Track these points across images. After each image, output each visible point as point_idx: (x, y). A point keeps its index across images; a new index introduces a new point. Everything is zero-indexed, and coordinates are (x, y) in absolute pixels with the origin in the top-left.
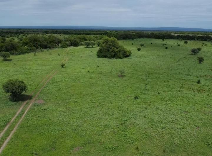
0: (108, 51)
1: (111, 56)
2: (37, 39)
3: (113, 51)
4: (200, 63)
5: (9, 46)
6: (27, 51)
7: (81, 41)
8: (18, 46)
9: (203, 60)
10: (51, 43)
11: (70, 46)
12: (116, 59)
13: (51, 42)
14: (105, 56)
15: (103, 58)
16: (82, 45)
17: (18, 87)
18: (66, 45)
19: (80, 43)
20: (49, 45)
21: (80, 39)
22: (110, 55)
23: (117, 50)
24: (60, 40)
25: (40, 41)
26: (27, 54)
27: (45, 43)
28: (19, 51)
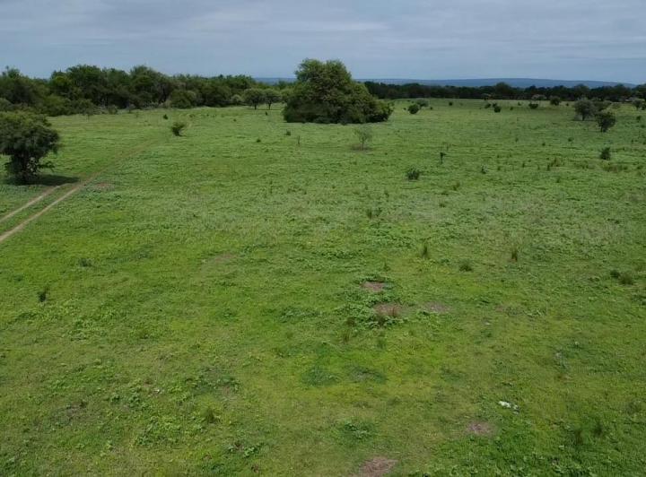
0: (319, 101)
1: (329, 116)
2: (97, 76)
3: (334, 102)
4: (604, 131)
5: (7, 88)
6: (66, 109)
7: (233, 94)
8: (35, 92)
9: (614, 120)
10: (142, 93)
11: (200, 105)
12: (344, 124)
13: (139, 89)
14: (311, 118)
15: (304, 122)
16: (237, 103)
17: (32, 132)
18: (188, 98)
19: (230, 97)
20: (135, 97)
21: (232, 86)
22: (324, 111)
23: (347, 98)
24: (170, 84)
25: (105, 84)
26: (63, 117)
27: (123, 90)
28: (40, 105)
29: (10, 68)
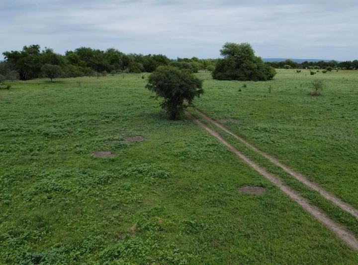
1: (246, 76)
3: (248, 68)
6: (80, 73)
10: (115, 64)
13: (113, 61)
18: (139, 67)
22: (242, 73)
24: (128, 59)
29: (47, 48)
